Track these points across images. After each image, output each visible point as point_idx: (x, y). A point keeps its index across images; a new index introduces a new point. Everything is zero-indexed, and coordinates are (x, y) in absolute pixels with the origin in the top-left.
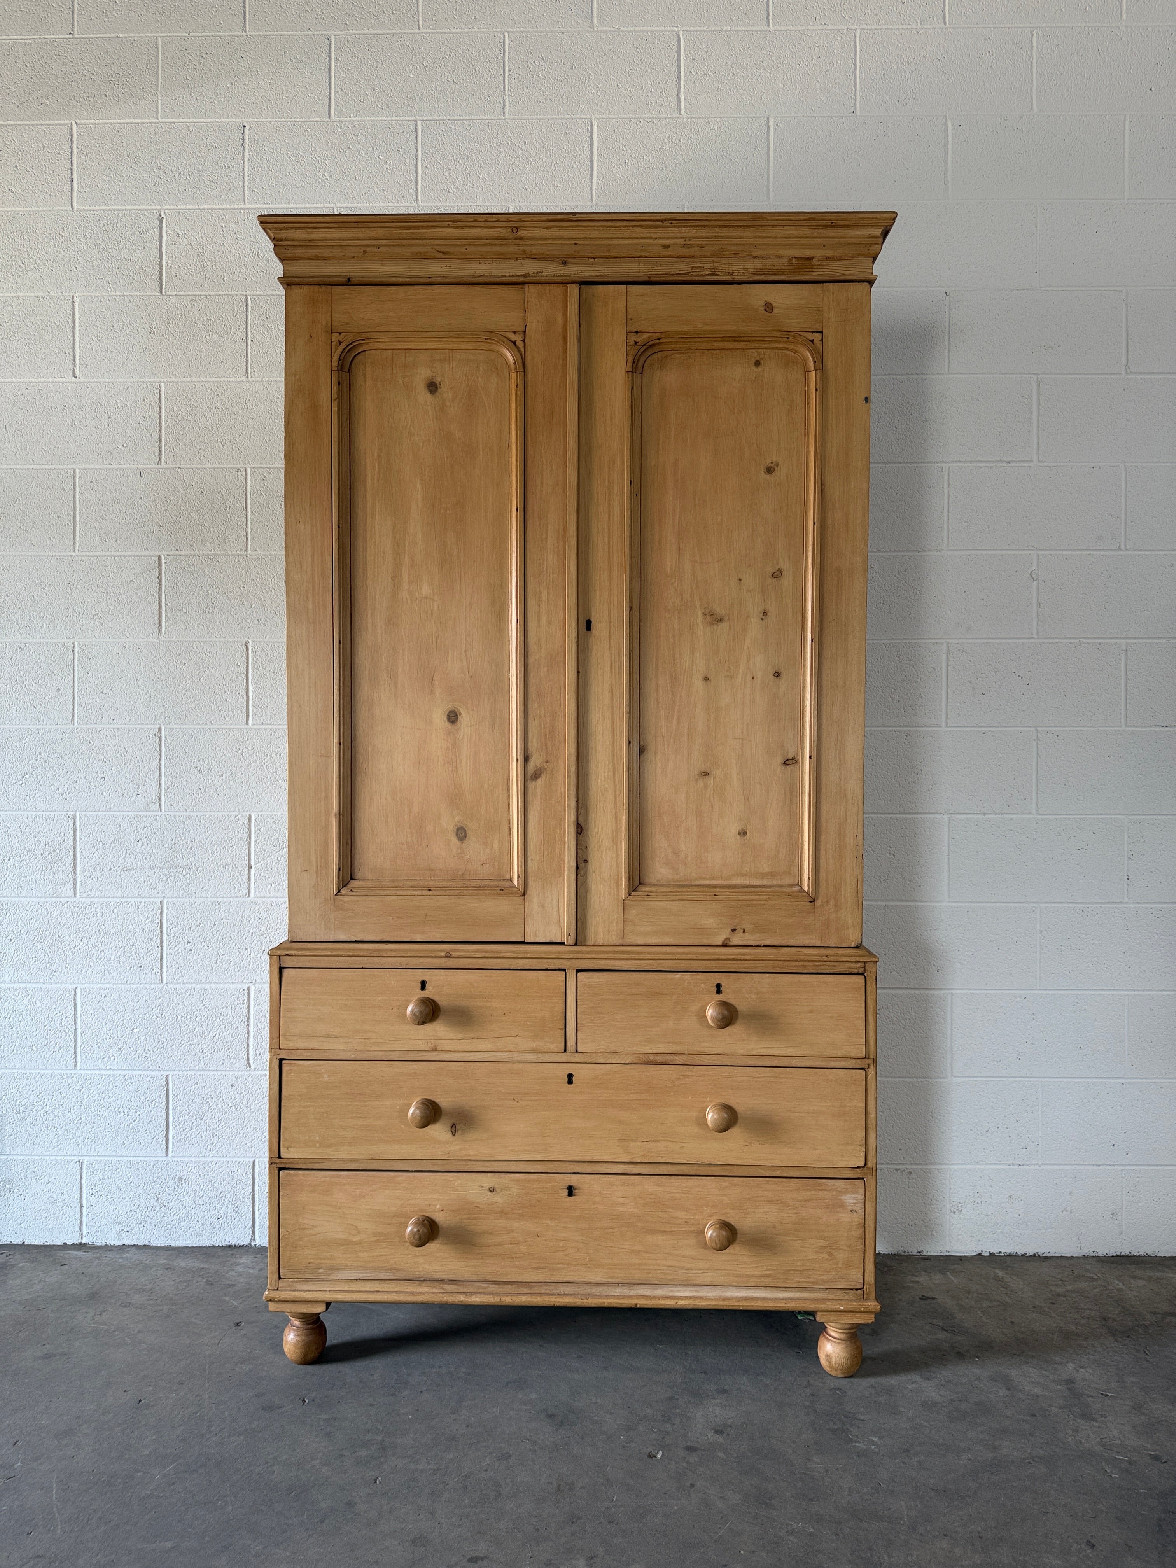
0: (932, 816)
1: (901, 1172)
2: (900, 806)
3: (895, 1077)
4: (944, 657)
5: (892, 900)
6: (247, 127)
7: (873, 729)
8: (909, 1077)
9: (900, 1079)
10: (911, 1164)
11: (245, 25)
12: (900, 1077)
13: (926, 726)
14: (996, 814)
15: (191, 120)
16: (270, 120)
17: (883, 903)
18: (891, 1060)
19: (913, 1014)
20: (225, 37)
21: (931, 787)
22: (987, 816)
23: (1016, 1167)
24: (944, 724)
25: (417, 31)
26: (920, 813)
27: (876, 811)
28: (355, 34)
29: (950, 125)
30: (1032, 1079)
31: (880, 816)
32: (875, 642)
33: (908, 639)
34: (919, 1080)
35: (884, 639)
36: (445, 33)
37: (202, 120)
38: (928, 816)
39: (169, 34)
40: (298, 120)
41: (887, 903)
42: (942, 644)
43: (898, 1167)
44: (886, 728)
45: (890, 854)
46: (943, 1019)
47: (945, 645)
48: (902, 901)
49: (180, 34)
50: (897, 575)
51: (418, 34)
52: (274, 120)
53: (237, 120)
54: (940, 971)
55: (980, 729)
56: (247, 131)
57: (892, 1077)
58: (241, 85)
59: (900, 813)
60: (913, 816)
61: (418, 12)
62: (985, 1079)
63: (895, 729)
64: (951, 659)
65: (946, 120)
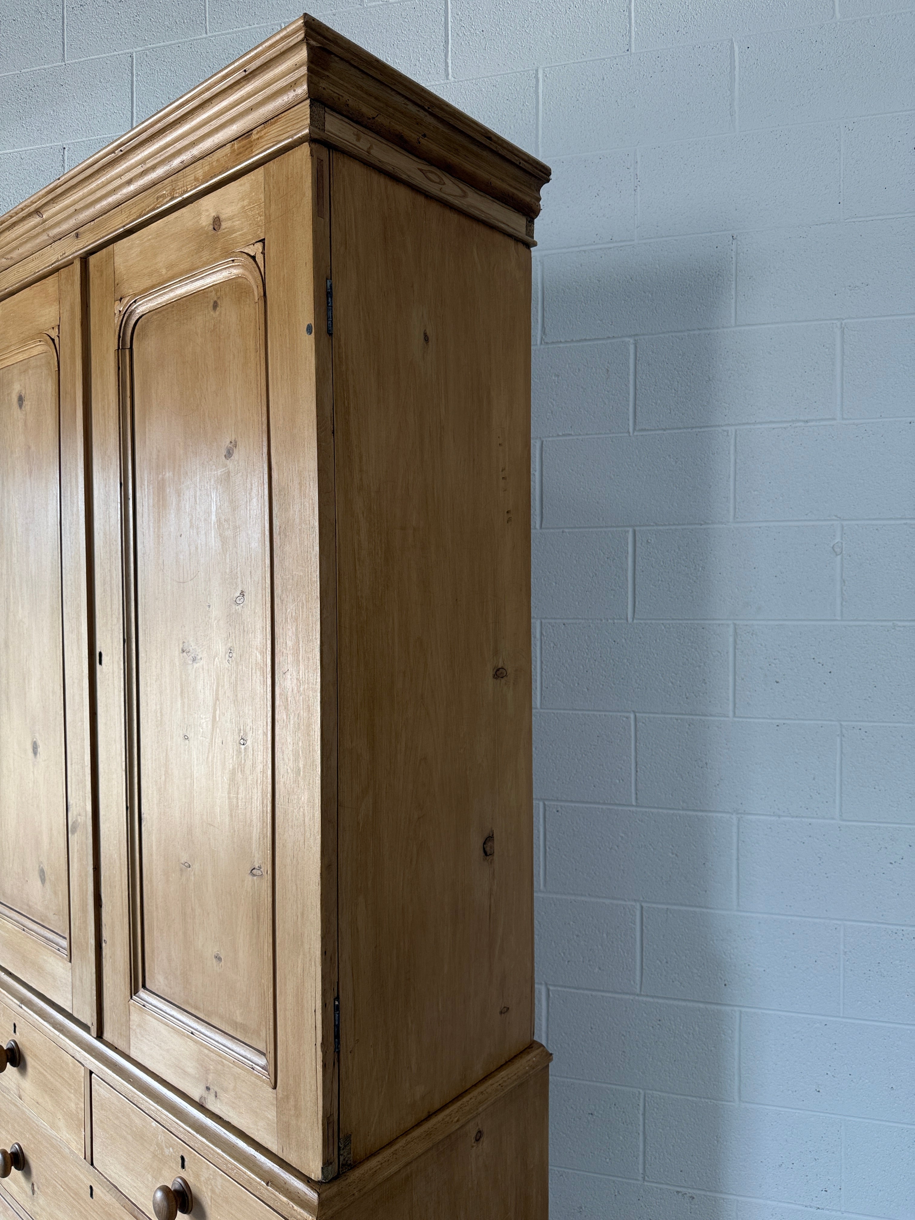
0: (719, 815)
1: (683, 1195)
2: (683, 802)
3: (677, 1094)
4: (731, 639)
5: (675, 904)
6: (66, 149)
7: (651, 715)
8: (691, 1096)
9: (682, 1097)
10: (693, 1188)
11: (64, 55)
12: (681, 1095)
13: (711, 715)
14: (793, 817)
15: (23, 149)
16: (84, 139)
17: (664, 907)
18: (672, 1075)
19: (697, 1029)
20: (49, 68)
21: (718, 783)
22: (783, 819)
23: (814, 1210)
24: (731, 714)
25: (204, 35)
26: (706, 811)
27: (656, 806)
28: (152, 48)
29: (736, 48)
30: (833, 1116)
31: (661, 811)
32: (653, 622)
33: (689, 619)
34: (703, 1100)
35: (662, 619)
36: (228, 33)
37: (31, 148)
38: (714, 815)
39: (5, 74)
40: (106, 136)
41: (669, 907)
42: (728, 625)
43: (679, 1189)
44: (666, 716)
45: (673, 854)
46: (731, 1038)
47: (732, 626)
48: (686, 906)
49: (14, 73)
50: (677, 550)
51: (205, 38)
52: (87, 139)
53: (58, 144)
54: (727, 986)
55: (773, 721)
56: (66, 152)
57: (673, 1093)
58: (61, 111)
59: (683, 809)
60: (700, 814)
61: (206, 17)
62: (778, 1108)
63: (676, 716)
64: (738, 642)
65: (732, 43)
